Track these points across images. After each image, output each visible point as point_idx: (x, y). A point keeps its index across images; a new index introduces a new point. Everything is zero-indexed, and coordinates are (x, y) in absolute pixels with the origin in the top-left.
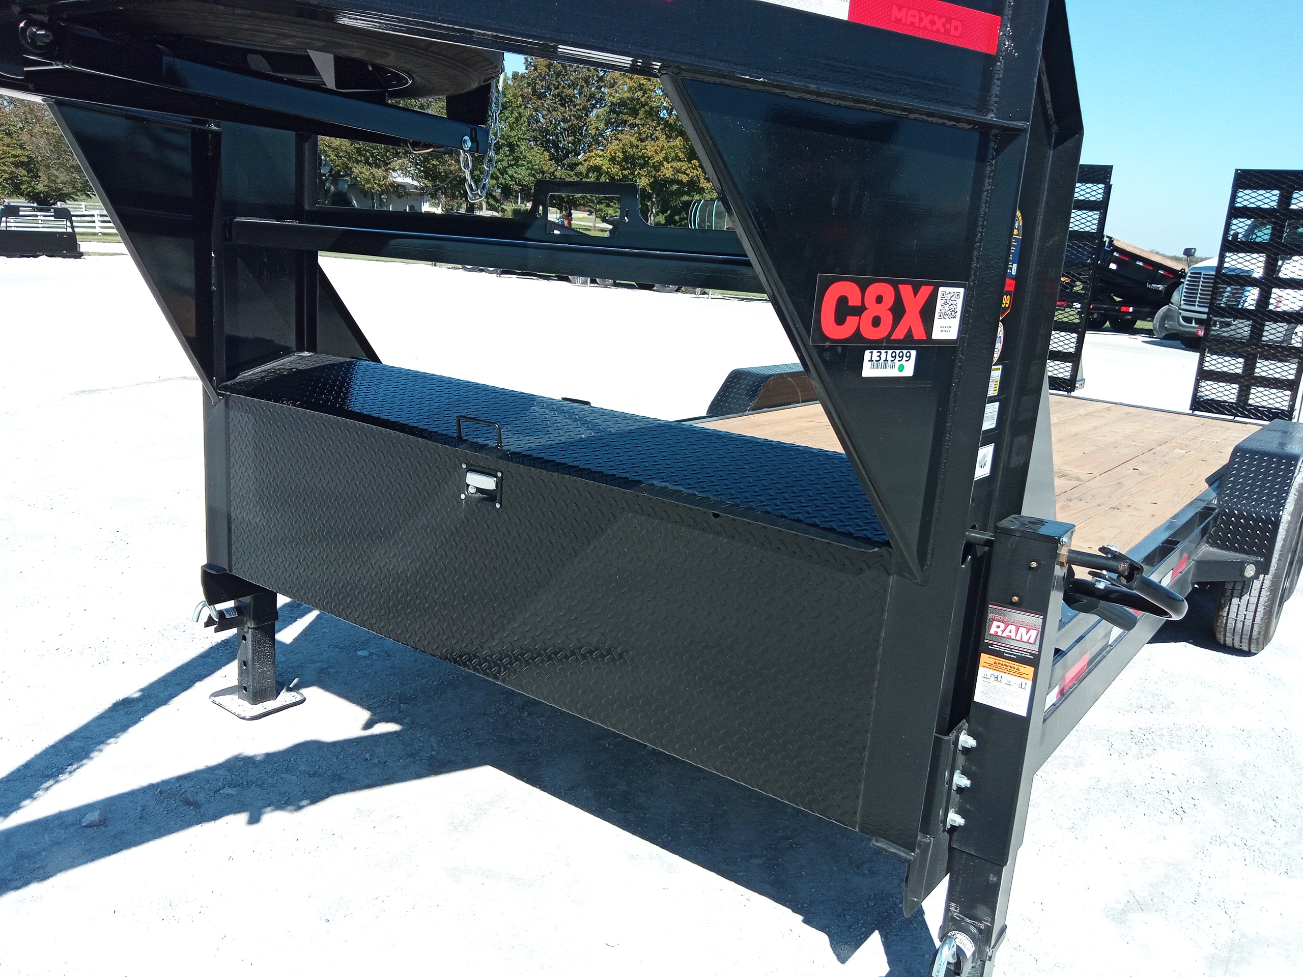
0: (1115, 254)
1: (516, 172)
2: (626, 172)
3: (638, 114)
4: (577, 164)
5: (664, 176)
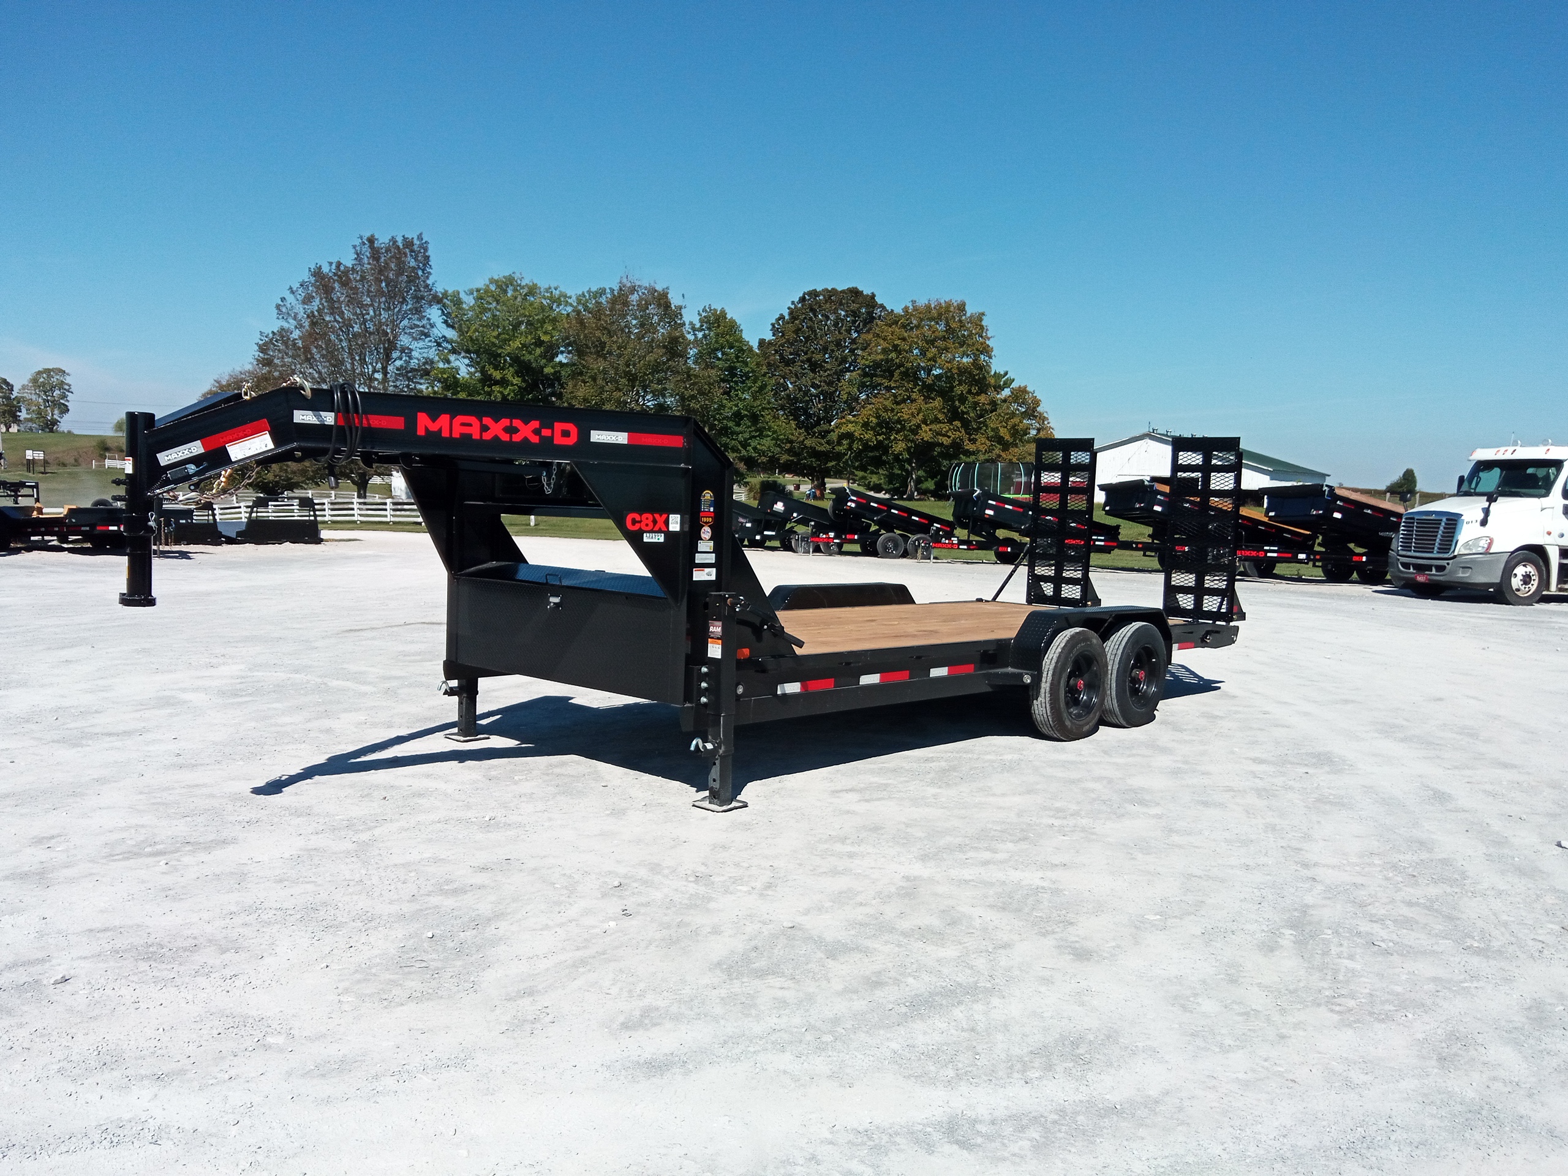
0: (1338, 502)
1: (759, 444)
2: (880, 438)
3: (893, 376)
4: (829, 432)
5: (922, 439)
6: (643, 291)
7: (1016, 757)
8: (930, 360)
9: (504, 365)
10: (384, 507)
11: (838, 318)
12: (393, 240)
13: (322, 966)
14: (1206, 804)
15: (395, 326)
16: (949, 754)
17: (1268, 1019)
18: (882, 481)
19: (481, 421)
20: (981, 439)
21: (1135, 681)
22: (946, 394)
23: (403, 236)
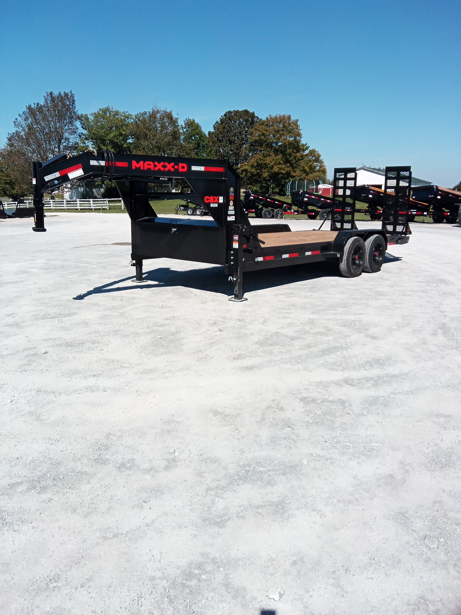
0: (439, 192)
2: (258, 171)
3: (263, 146)
4: (237, 169)
5: (274, 171)
6: (162, 112)
7: (335, 283)
8: (277, 139)
9: (107, 144)
10: (63, 203)
11: (240, 122)
12: (60, 94)
13: (129, 346)
14: (405, 295)
15: (62, 128)
16: (312, 283)
17: (438, 353)
18: (258, 189)
19: (154, 163)
20: (298, 171)
21: (375, 256)
22: (282, 152)
23: (64, 92)
